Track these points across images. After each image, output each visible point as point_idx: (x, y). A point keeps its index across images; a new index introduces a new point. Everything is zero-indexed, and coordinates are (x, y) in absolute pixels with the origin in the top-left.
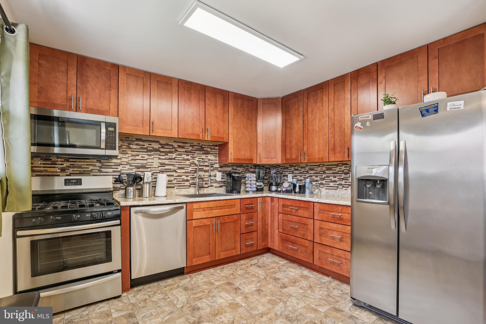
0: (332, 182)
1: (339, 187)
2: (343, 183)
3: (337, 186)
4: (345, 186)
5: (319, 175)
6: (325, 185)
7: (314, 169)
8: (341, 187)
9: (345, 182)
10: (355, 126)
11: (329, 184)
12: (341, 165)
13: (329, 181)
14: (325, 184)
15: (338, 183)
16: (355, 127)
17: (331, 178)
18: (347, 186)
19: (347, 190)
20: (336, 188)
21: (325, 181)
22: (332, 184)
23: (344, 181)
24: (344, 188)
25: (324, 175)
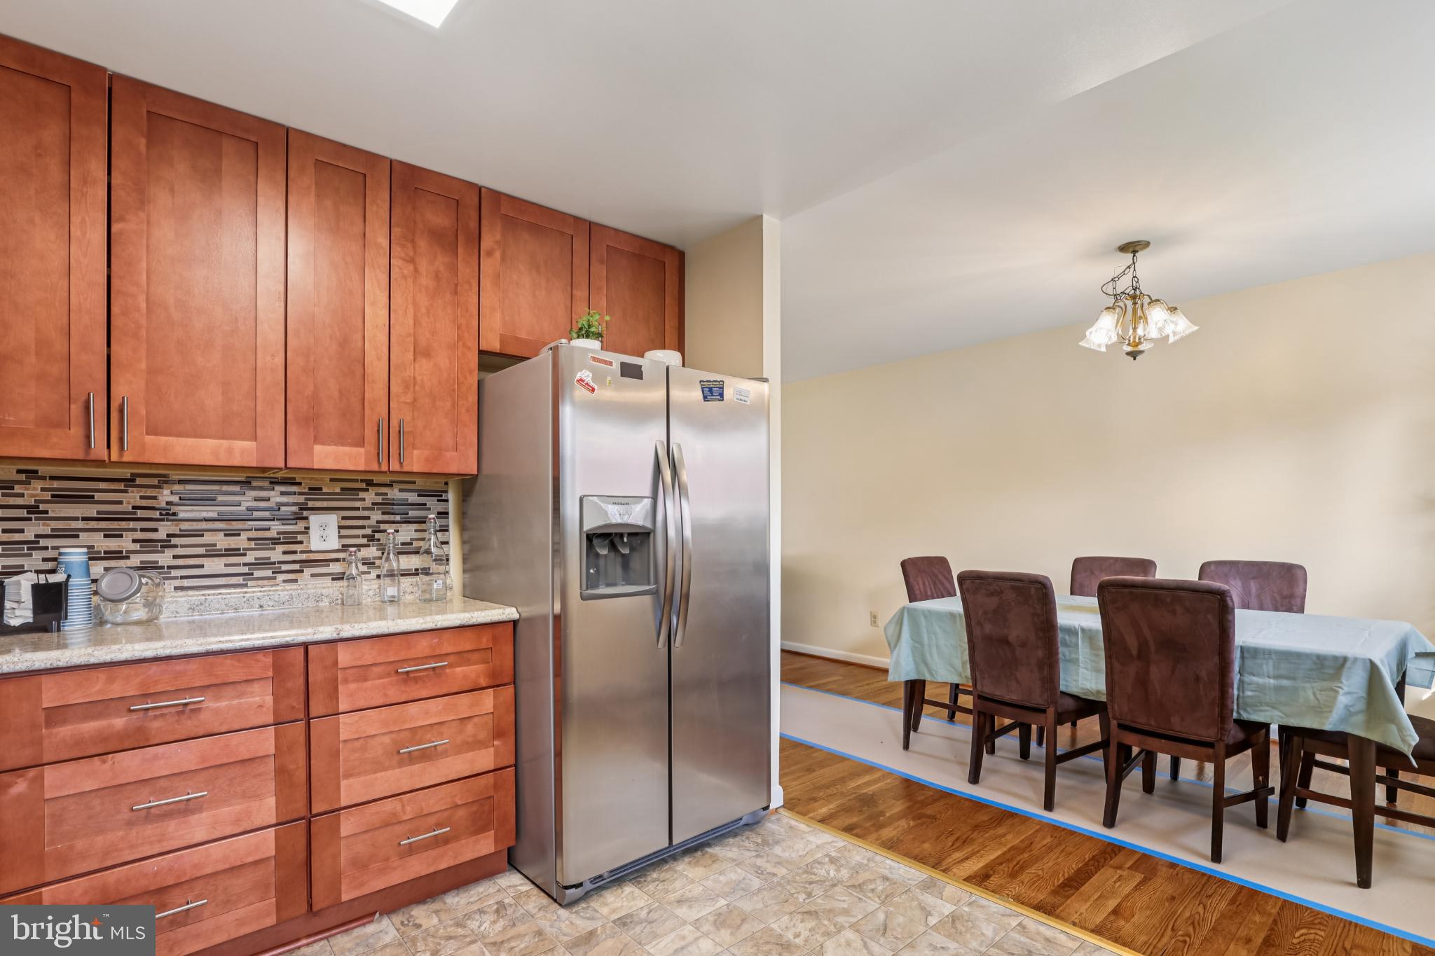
0: (213, 553)
1: (257, 574)
2: (276, 554)
3: (245, 570)
4: (284, 567)
5: (132, 525)
6: (174, 573)
7: (93, 497)
8: (269, 573)
9: (285, 553)
10: (578, 377)
11: (202, 566)
12: (266, 484)
13: (202, 551)
14: (170, 567)
15: (250, 557)
16: (578, 381)
17: (208, 538)
18: (297, 567)
19: (296, 581)
20: (240, 580)
21: (169, 553)
22: (214, 565)
23: (280, 548)
24: (281, 577)
25: (164, 529)
